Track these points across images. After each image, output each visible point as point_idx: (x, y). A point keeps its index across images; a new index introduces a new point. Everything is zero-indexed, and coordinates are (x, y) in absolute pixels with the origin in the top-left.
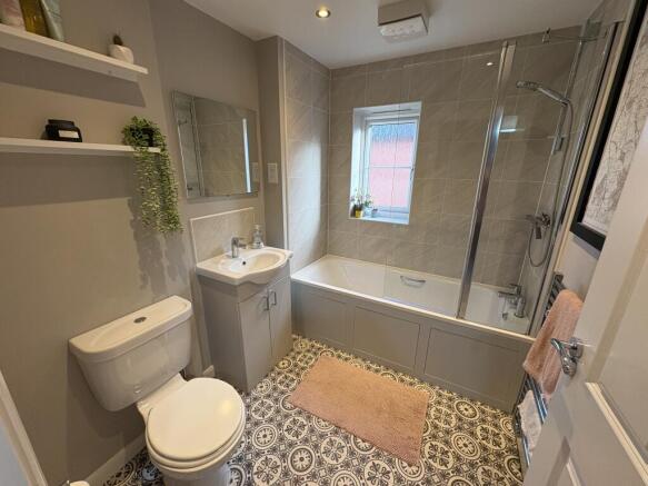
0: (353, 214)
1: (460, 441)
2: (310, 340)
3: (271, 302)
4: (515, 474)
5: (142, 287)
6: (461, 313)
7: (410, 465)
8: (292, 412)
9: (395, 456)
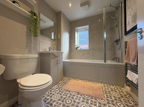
0: (76, 49)
1: (113, 93)
2: (68, 77)
3: (58, 62)
4: (132, 99)
5: (26, 49)
6: (105, 62)
7: (102, 100)
8: (64, 91)
9: (97, 98)
